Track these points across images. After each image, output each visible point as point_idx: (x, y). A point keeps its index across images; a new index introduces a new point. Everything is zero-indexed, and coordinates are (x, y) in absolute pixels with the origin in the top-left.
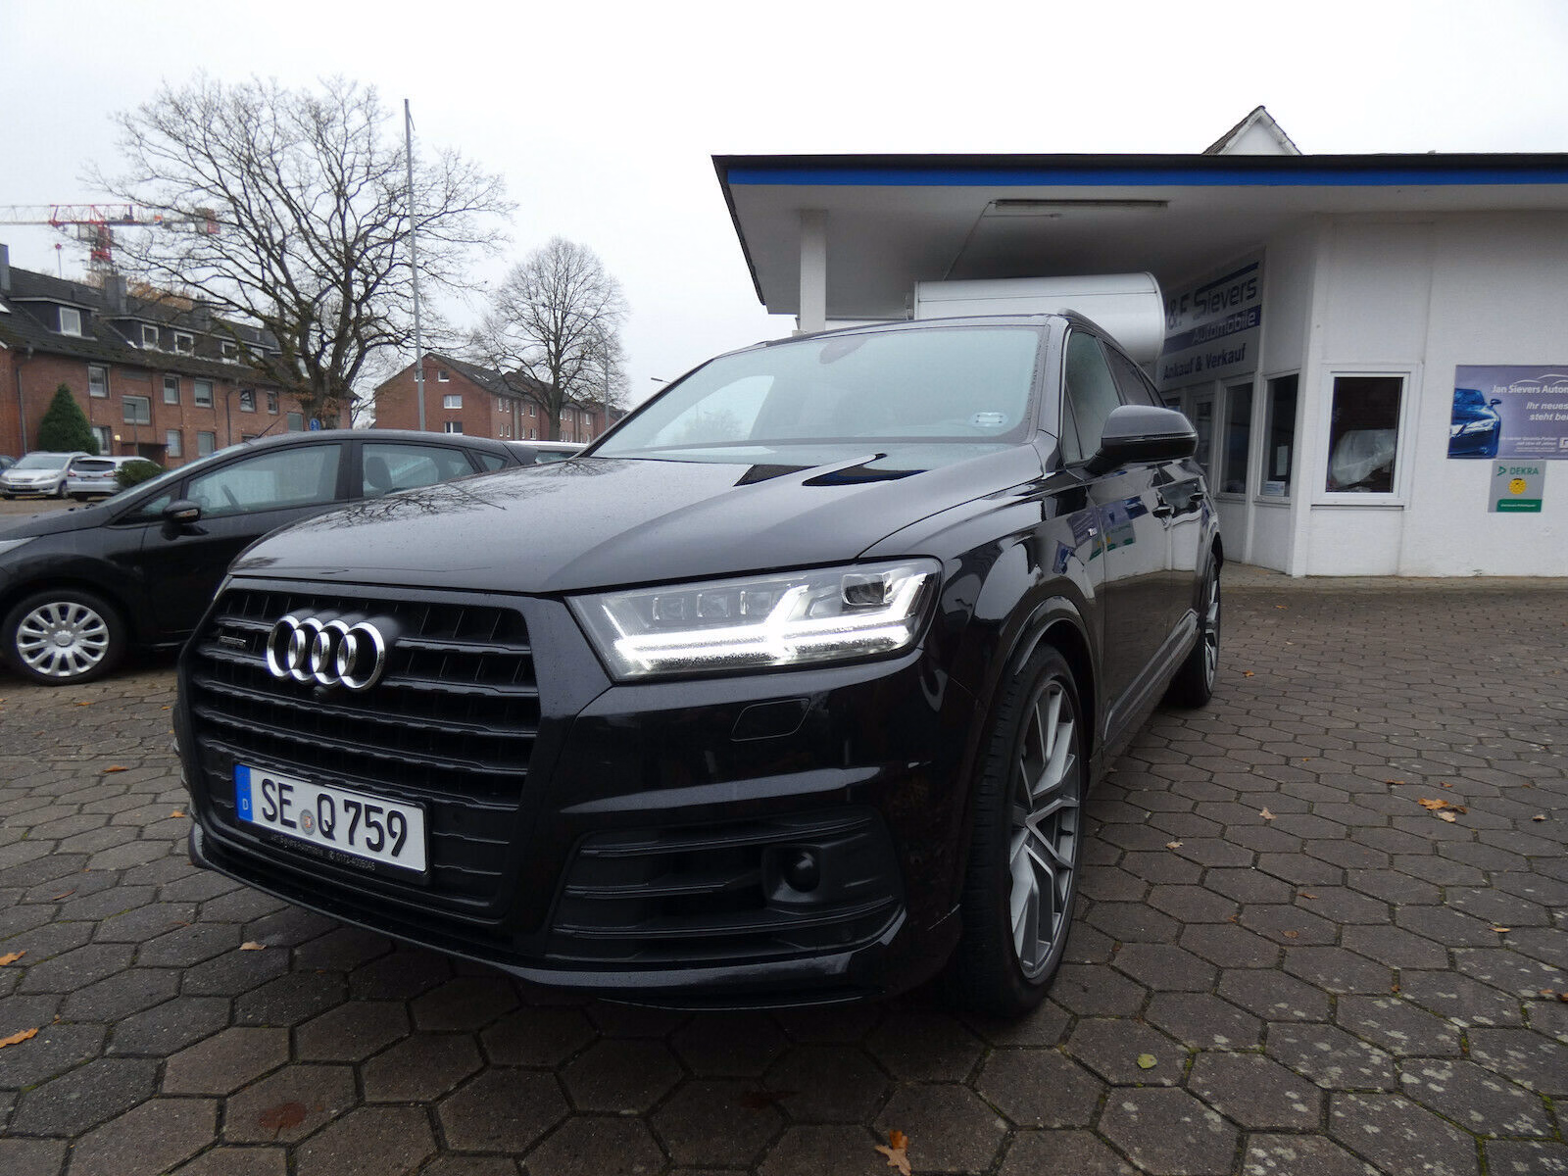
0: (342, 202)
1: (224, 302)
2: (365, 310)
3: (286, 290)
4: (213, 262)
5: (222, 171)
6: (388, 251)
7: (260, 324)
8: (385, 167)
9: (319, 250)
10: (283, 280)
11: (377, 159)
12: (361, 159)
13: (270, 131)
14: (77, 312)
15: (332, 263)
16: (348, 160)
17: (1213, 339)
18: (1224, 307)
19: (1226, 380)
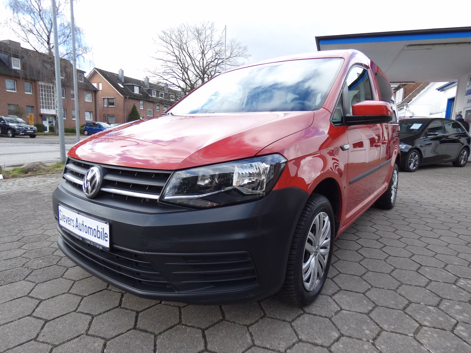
0: (203, 55)
1: (172, 84)
3: (187, 80)
5: (174, 49)
6: (214, 69)
7: (180, 90)
8: (215, 45)
9: (197, 70)
11: (213, 43)
12: (209, 43)
14: (138, 87)
15: (200, 73)
16: (205, 44)
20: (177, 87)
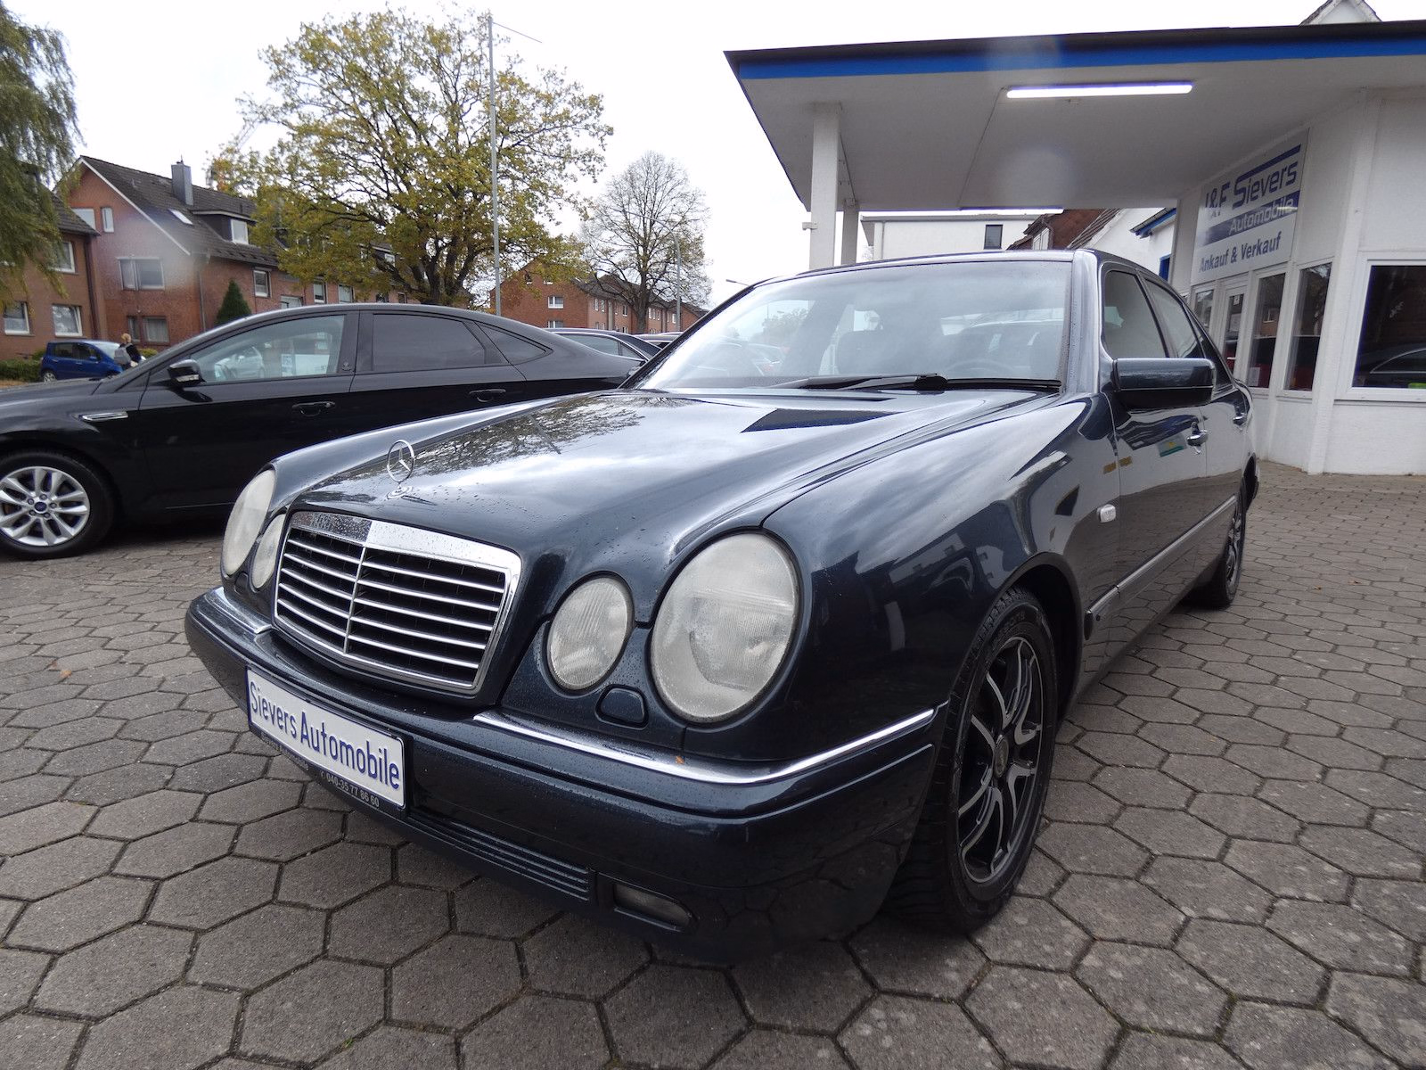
14: (245, 223)
17: (1250, 228)
18: (1263, 195)
19: (1257, 272)
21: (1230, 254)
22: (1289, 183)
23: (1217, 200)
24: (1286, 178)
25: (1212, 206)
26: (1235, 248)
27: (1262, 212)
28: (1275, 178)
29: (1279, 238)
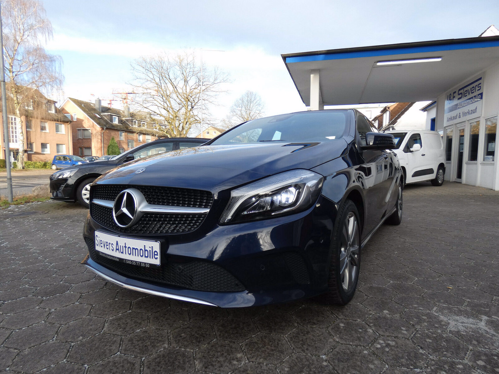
0: (186, 82)
1: (154, 112)
2: (192, 114)
3: (170, 108)
4: (151, 101)
5: (154, 75)
6: (198, 96)
7: (163, 118)
8: (197, 72)
9: (179, 96)
10: (170, 106)
11: (196, 69)
12: (191, 70)
13: (167, 63)
14: (117, 117)
15: (183, 100)
16: (188, 70)
17: (465, 106)
18: (469, 94)
19: (470, 121)
20: (159, 116)
21: (458, 115)
22: (478, 90)
23: (452, 97)
24: (477, 88)
25: (450, 100)
26: (460, 113)
27: (469, 100)
28: (473, 89)
29: (476, 109)
